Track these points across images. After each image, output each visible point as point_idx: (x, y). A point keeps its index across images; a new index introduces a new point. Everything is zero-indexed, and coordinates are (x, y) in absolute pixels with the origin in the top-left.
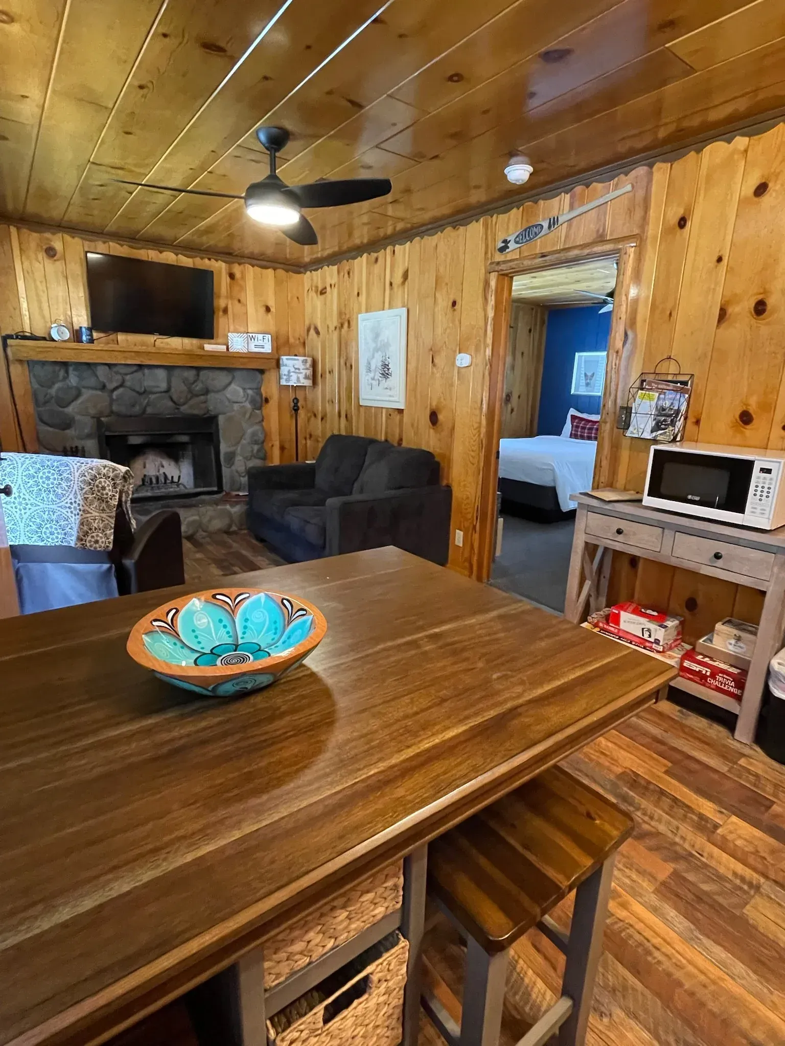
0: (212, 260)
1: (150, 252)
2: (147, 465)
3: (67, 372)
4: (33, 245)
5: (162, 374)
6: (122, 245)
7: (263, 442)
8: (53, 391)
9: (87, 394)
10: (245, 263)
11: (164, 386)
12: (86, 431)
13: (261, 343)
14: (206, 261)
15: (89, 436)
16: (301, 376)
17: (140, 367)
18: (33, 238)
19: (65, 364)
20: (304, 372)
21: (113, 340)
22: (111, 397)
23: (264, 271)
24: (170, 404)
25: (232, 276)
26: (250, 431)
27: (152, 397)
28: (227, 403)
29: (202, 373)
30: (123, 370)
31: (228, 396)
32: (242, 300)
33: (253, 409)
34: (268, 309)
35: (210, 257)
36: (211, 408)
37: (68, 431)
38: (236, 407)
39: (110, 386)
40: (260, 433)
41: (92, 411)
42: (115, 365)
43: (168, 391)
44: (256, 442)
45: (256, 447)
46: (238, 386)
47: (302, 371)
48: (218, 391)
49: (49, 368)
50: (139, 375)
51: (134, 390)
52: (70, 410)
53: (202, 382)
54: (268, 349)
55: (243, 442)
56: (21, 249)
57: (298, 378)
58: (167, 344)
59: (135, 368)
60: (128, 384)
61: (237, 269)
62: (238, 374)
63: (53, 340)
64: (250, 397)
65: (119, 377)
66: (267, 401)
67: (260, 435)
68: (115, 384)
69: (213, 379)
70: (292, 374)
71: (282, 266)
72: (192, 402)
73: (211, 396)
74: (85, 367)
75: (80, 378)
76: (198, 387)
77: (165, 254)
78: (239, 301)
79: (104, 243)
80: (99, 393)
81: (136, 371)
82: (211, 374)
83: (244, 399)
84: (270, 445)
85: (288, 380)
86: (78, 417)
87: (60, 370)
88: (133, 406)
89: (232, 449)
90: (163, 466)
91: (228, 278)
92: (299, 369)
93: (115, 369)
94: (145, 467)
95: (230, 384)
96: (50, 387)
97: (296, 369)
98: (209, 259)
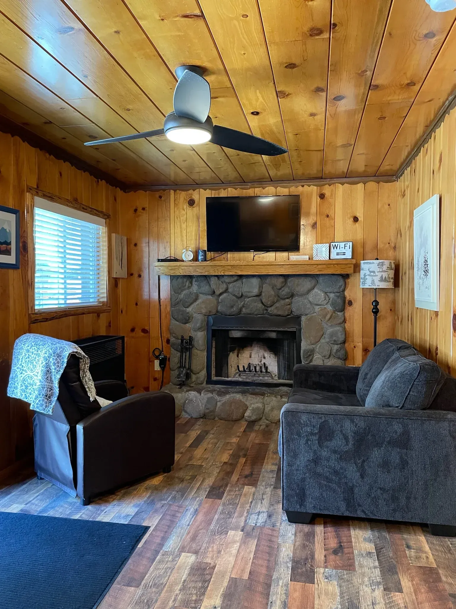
0: (305, 186)
1: (256, 189)
2: (253, 356)
3: (191, 283)
4: (182, 199)
5: (255, 282)
6: (236, 189)
7: (344, 342)
8: (182, 296)
9: (202, 298)
10: (335, 183)
11: (256, 291)
12: (198, 325)
13: (343, 250)
14: (300, 188)
15: (199, 329)
16: (377, 279)
17: (241, 277)
18: (183, 196)
19: (190, 277)
20: (380, 275)
21: (224, 258)
22: (218, 300)
23: (354, 186)
24: (260, 305)
25: (322, 196)
26: (330, 330)
27: (247, 300)
28: (309, 306)
29: (290, 280)
30: (227, 280)
31: (311, 299)
32: (331, 214)
33: (334, 312)
34: (356, 219)
35: (302, 184)
36: (294, 309)
37: (187, 325)
38: (317, 308)
39: (217, 293)
40: (339, 334)
41: (204, 311)
42: (223, 276)
43: (259, 295)
44: (335, 343)
45: (336, 347)
46: (321, 290)
47: (377, 273)
48: (302, 295)
49: (180, 280)
50: (239, 283)
51: (234, 295)
52: (189, 310)
53: (289, 287)
54: (349, 255)
55: (322, 341)
56: (175, 203)
57: (373, 281)
58: (263, 258)
59: (236, 278)
60: (230, 290)
61: (327, 190)
62: (321, 279)
63: (183, 261)
64: (331, 299)
65: (225, 286)
66: (350, 303)
67: (340, 336)
68: (221, 291)
69: (298, 285)
70: (367, 277)
71: (372, 178)
72: (277, 305)
73: (296, 299)
74: (202, 279)
75: (199, 286)
76: (285, 291)
77: (267, 188)
78: (328, 216)
79: (224, 189)
80: (210, 297)
81: (237, 280)
82: (296, 280)
83: (325, 302)
84: (353, 346)
85: (364, 283)
86: (195, 315)
87: (186, 281)
88: (232, 307)
89: (311, 347)
90: (264, 358)
91: (319, 199)
92: (374, 272)
93: (222, 279)
94: (250, 357)
95: (313, 288)
96: (180, 294)
97: (371, 272)
98: (303, 186)
